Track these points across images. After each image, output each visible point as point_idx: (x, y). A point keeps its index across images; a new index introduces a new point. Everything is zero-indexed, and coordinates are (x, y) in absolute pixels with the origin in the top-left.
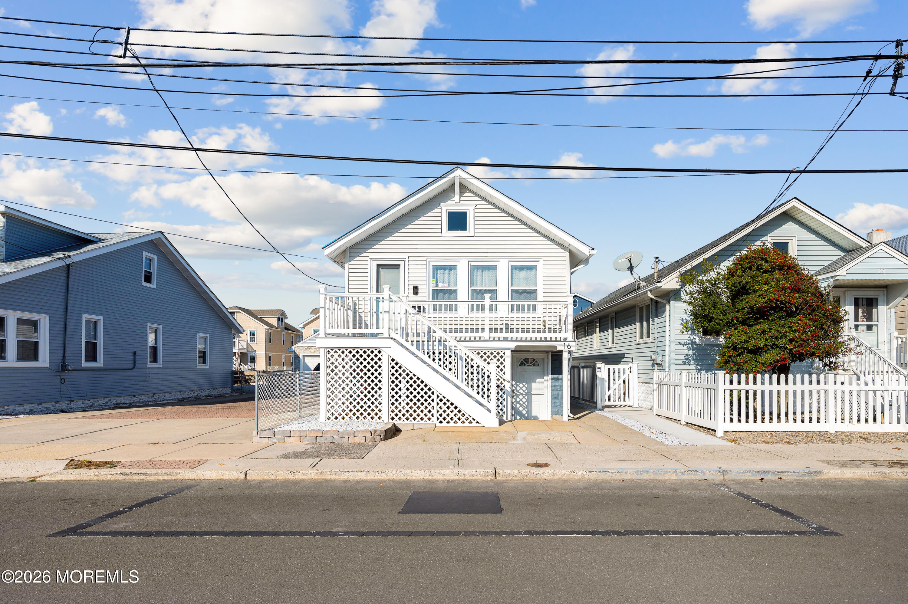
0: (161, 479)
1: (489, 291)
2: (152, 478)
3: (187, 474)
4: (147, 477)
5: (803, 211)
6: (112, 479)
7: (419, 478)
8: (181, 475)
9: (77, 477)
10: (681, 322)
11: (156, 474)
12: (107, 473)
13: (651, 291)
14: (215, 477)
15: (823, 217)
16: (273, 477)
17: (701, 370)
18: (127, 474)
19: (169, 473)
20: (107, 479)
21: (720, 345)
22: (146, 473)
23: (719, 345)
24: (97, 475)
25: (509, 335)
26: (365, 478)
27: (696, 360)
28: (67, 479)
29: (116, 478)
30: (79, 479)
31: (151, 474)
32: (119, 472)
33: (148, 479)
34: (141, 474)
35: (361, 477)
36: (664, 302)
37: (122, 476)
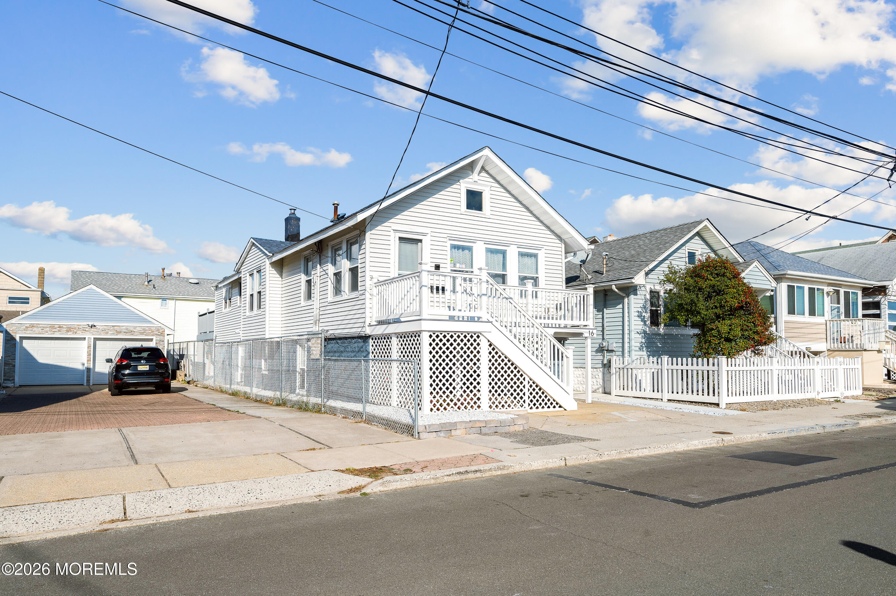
0: (496, 474)
1: (532, 278)
2: (487, 474)
3: (517, 466)
4: (483, 474)
5: (710, 230)
6: (449, 480)
7: (681, 450)
8: (513, 468)
9: (413, 484)
10: (637, 314)
11: (490, 470)
12: (443, 475)
13: (615, 285)
14: (542, 466)
15: (721, 236)
16: (586, 461)
17: (650, 355)
18: (462, 473)
19: (501, 467)
20: (444, 481)
21: (661, 334)
22: (481, 470)
23: (659, 334)
24: (433, 478)
25: (550, 321)
26: (649, 454)
27: (647, 347)
28: (402, 487)
29: (453, 479)
30: (415, 485)
31: (485, 471)
32: (454, 472)
33: (484, 476)
34: (476, 471)
35: (646, 454)
36: (624, 295)
37: (458, 475)
